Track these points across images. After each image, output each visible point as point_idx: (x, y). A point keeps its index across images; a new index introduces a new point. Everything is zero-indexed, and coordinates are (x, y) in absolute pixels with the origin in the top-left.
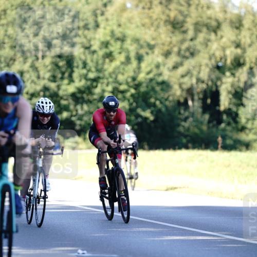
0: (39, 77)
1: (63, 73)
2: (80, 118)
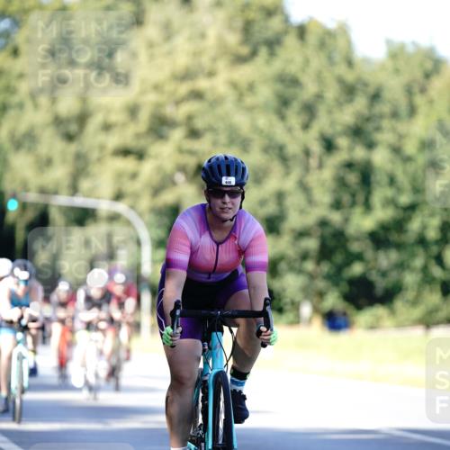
0: (310, 202)
2: (384, 274)
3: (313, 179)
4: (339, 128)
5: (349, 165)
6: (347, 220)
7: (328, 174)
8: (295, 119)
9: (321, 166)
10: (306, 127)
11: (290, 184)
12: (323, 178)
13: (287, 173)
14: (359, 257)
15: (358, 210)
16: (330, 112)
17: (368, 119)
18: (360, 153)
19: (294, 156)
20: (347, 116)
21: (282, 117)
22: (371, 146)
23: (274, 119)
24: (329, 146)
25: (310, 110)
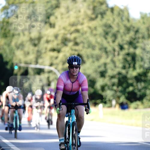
0: (115, 66)
1: (130, 64)
2: (140, 91)
3: (116, 59)
4: (125, 42)
5: (128, 54)
6: (127, 73)
7: (121, 57)
8: (110, 39)
9: (119, 54)
10: (114, 41)
11: (108, 60)
12: (119, 59)
13: (107, 57)
14: (132, 85)
15: (131, 69)
16: (122, 37)
17: (134, 39)
18: (132, 50)
19: (110, 51)
20: (127, 38)
21: (106, 39)
22: (135, 48)
23: (103, 39)
24: (121, 48)
25: (115, 36)
